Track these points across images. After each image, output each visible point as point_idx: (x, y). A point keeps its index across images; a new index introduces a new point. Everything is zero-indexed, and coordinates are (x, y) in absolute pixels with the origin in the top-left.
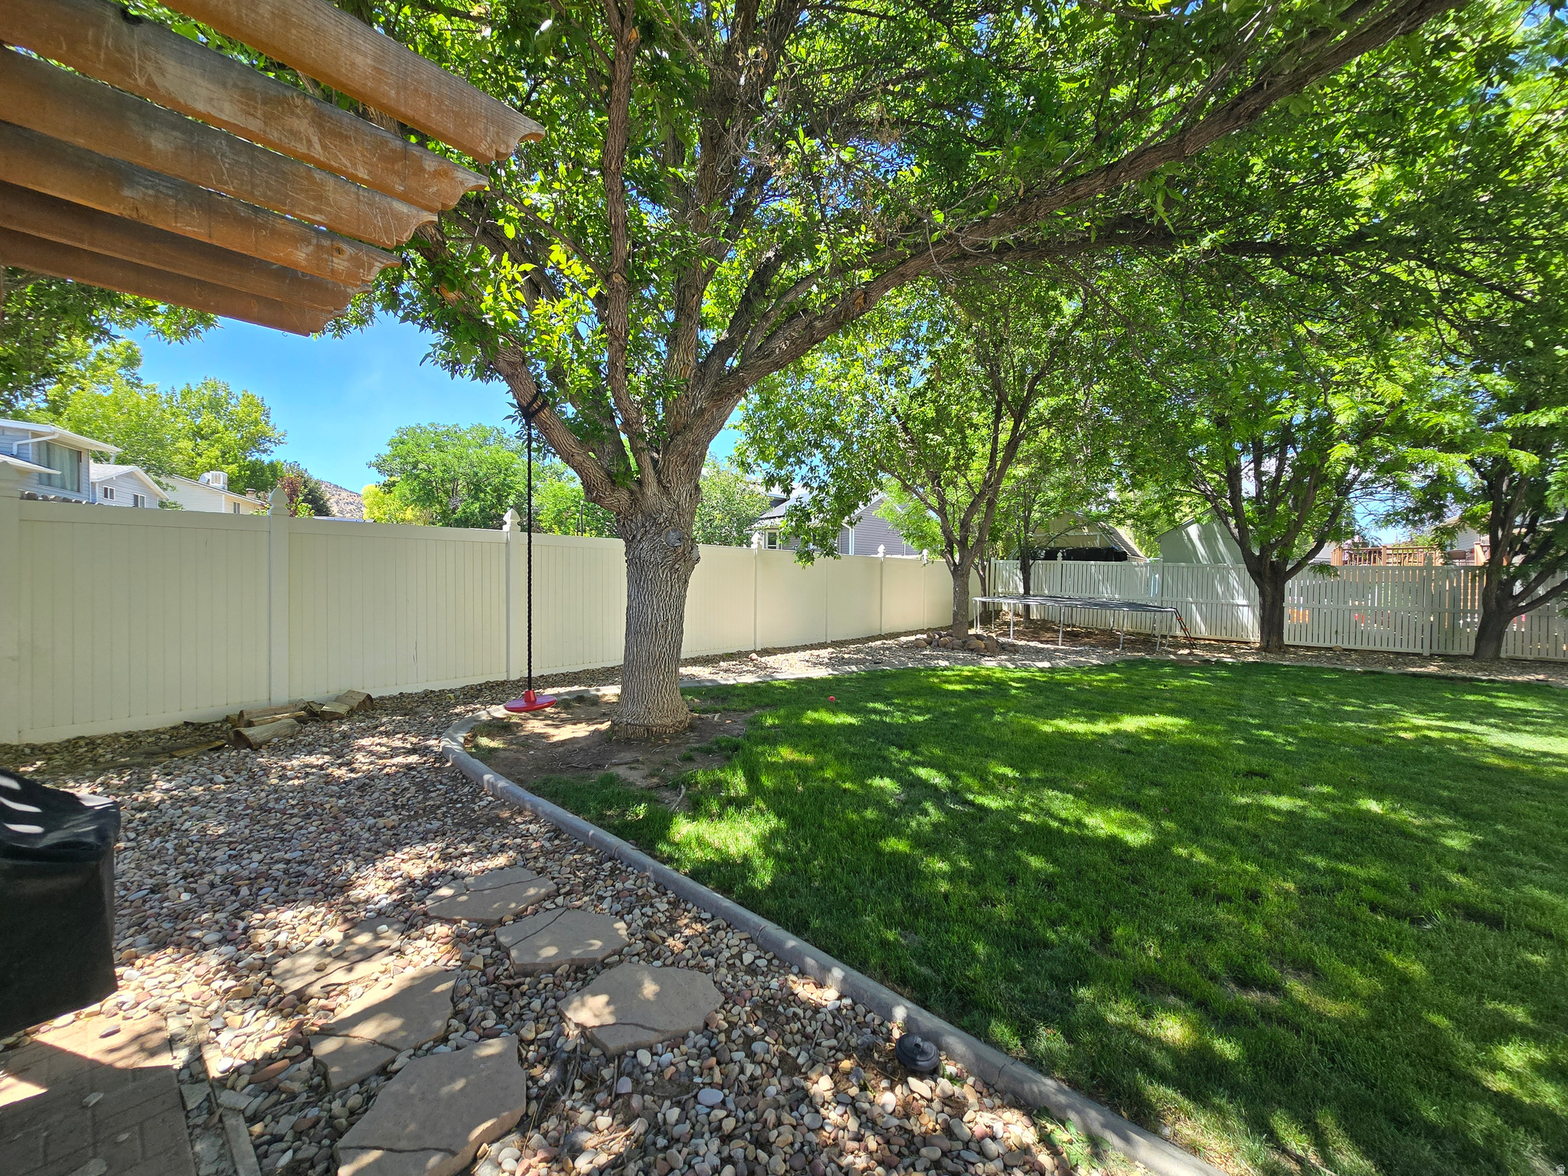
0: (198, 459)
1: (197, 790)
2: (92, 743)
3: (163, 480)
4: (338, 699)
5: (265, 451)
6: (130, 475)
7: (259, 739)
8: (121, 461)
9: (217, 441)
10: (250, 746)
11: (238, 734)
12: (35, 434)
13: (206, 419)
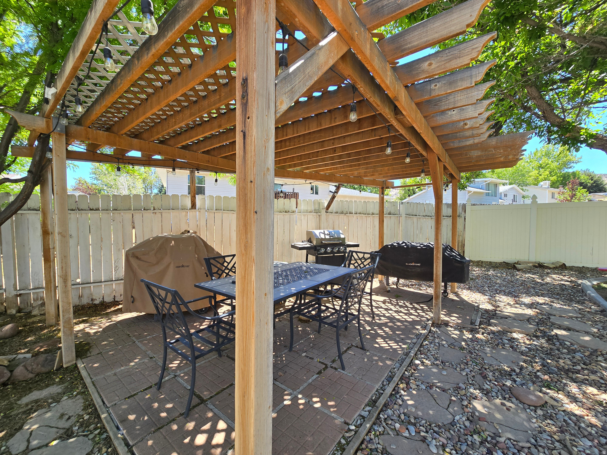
0: (540, 177)
1: (499, 275)
2: (482, 262)
3: (524, 188)
4: (553, 264)
5: (570, 167)
6: (512, 188)
7: (520, 268)
8: (511, 184)
9: (548, 168)
10: (517, 269)
11: (514, 266)
12: (485, 182)
13: (544, 160)
